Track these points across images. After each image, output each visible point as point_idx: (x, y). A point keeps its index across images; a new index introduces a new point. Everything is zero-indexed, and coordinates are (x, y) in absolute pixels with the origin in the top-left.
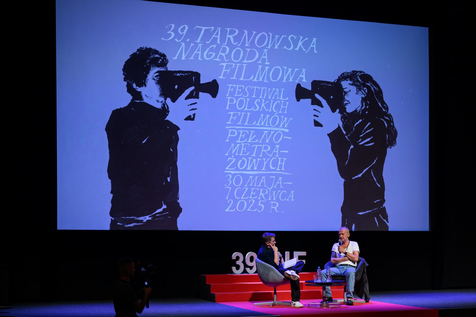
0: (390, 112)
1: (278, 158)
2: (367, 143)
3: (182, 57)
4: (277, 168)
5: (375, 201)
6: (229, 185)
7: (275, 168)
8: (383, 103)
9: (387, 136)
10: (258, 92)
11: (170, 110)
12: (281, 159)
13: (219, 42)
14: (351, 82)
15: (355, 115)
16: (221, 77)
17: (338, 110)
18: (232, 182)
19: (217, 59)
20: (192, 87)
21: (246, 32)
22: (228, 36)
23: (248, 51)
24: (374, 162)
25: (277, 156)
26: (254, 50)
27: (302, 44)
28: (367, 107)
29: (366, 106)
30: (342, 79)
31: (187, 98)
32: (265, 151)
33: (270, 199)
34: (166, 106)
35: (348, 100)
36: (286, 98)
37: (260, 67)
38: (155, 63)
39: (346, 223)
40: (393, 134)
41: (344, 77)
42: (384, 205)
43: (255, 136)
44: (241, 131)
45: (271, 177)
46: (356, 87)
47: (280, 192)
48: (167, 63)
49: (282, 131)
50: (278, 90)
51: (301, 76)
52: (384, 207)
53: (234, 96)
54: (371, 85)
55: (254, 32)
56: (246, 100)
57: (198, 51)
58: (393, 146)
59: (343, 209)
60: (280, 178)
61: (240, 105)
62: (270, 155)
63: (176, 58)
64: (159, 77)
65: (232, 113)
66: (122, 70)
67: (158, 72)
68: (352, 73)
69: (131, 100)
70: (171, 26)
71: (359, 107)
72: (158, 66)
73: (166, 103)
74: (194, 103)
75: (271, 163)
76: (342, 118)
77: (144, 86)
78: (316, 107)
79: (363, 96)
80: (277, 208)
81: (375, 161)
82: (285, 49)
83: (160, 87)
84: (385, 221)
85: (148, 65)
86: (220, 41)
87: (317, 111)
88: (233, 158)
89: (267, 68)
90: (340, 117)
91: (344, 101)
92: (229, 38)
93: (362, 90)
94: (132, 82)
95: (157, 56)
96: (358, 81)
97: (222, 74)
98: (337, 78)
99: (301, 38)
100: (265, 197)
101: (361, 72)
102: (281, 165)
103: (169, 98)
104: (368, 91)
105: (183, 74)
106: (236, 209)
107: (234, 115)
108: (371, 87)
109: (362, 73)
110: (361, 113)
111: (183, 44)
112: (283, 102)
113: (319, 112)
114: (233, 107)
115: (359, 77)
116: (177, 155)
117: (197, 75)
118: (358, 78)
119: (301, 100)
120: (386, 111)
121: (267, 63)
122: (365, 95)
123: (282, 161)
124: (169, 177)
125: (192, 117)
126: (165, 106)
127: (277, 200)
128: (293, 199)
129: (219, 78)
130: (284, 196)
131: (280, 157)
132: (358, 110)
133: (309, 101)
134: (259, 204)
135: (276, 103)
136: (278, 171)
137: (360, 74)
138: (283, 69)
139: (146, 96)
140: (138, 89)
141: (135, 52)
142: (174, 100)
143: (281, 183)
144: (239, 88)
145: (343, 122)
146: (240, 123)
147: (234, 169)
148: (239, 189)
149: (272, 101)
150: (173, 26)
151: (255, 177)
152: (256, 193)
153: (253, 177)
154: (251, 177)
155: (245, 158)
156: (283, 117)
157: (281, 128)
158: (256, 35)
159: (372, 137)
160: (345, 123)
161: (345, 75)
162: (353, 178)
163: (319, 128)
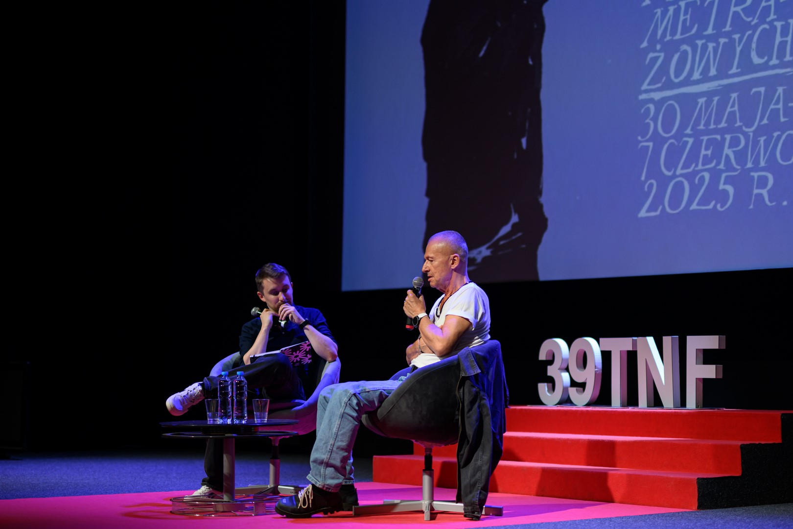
1: (776, 23)
4: (771, 57)
6: (648, 137)
7: (766, 58)
12: (784, 23)
18: (655, 126)
25: (772, 17)
32: (739, 9)
33: (749, 165)
45: (754, 90)
47: (779, 137)
60: (780, 90)
62: (752, 21)
75: (754, 46)
80: (769, 192)
88: (660, 51)
100: (736, 159)
102: (783, 44)
106: (664, 208)
116: (541, 74)
123: (785, 31)
127: (772, 166)
131: (779, 19)
134: (721, 187)
143: (780, 106)
147: (659, 85)
148: (671, 144)
151: (713, 101)
152: (712, 153)
153: (706, 102)
154: (702, 101)
155: (688, 44)
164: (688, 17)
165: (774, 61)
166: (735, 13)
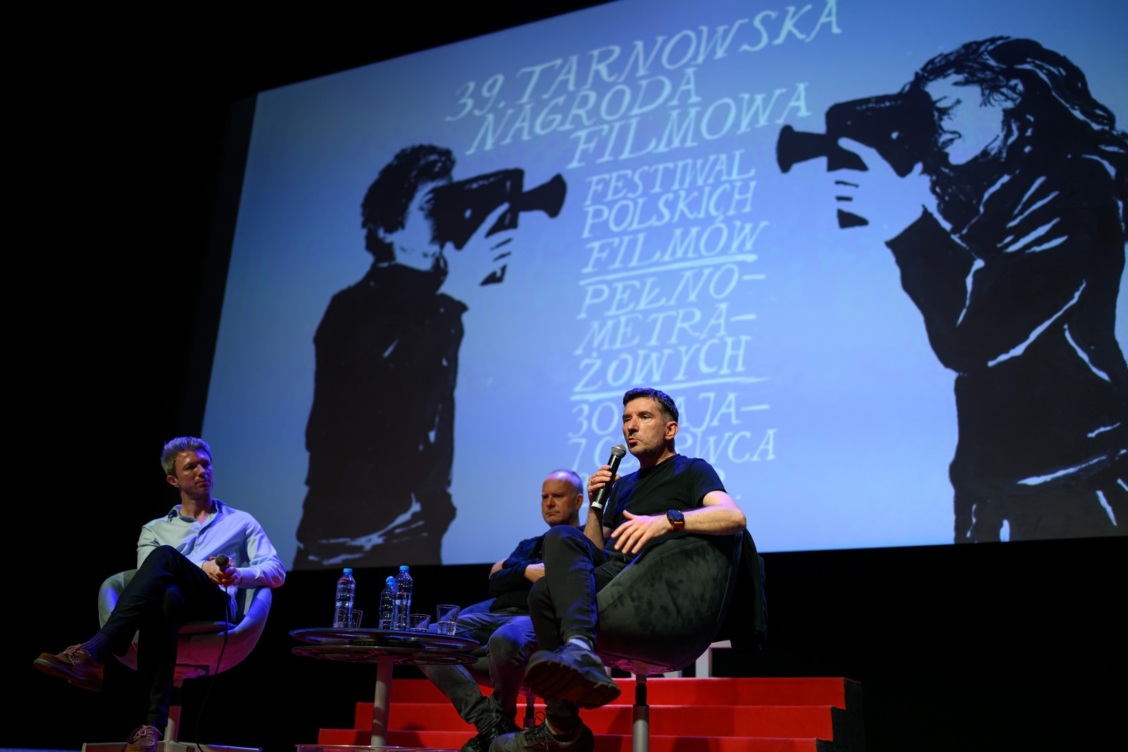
0: (1123, 124)
1: (726, 339)
2: (1039, 241)
3: (485, 144)
4: (721, 367)
5: (1092, 431)
6: (581, 434)
7: (715, 369)
8: (1090, 105)
9: (1120, 204)
12: (735, 339)
13: (571, 87)
14: (960, 78)
17: (919, 167)
18: (590, 424)
19: (567, 127)
21: (639, 45)
22: (594, 67)
23: (644, 86)
24: (1072, 298)
25: (722, 332)
26: (658, 80)
27: (794, 24)
28: (1029, 133)
29: (1022, 131)
30: (927, 78)
32: (685, 325)
35: (952, 129)
36: (748, 173)
37: (675, 114)
39: (974, 520)
41: (935, 70)
43: (656, 291)
44: (620, 286)
45: (703, 395)
46: (981, 85)
47: (730, 439)
48: (453, 167)
49: (736, 263)
50: (723, 157)
51: (792, 105)
53: (605, 200)
54: (1037, 66)
55: (662, 39)
56: (636, 204)
57: (524, 120)
59: (957, 473)
60: (731, 396)
62: (701, 335)
63: (471, 151)
64: (432, 202)
65: (596, 245)
67: (433, 191)
68: (963, 51)
69: (371, 264)
70: (467, 88)
71: (995, 140)
72: (434, 179)
73: (441, 255)
74: (505, 240)
75: (702, 356)
76: (934, 185)
77: (400, 229)
78: (845, 174)
79: (1009, 105)
81: (1077, 295)
82: (744, 51)
83: (432, 224)
86: (575, 85)
87: (846, 184)
88: (598, 357)
89: (693, 112)
90: (929, 185)
91: (940, 135)
92: (597, 73)
93: (1004, 90)
95: (433, 157)
96: (985, 67)
97: (578, 155)
98: (911, 79)
99: (792, 9)
101: (993, 40)
102: (734, 359)
103: (449, 242)
104: (1025, 85)
105: (484, 181)
107: (602, 248)
108: (1036, 70)
109: (1000, 42)
110: (1004, 155)
111: (491, 117)
112: (738, 184)
113: (854, 185)
114: (601, 230)
115: (988, 57)
116: (456, 374)
117: (516, 175)
118: (987, 59)
119: (797, 168)
120: (1107, 128)
121: (694, 99)
122: (1014, 100)
123: (736, 346)
124: (431, 429)
126: (440, 263)
128: (774, 453)
129: (568, 167)
130: (743, 447)
131: (730, 335)
132: (992, 149)
133: (823, 161)
135: (718, 192)
136: (723, 376)
137: (991, 47)
138: (739, 102)
140: (387, 238)
141: (391, 162)
143: (732, 410)
144: (619, 179)
145: (939, 197)
146: (617, 265)
147: (595, 388)
149: (707, 190)
150: (472, 85)
155: (628, 354)
156: (738, 224)
157: (734, 254)
158: (665, 43)
159: (1055, 221)
160: (947, 198)
161: (938, 64)
162: (991, 364)
163: (857, 230)
164: (629, 330)
165: (725, 371)
166: (682, 330)
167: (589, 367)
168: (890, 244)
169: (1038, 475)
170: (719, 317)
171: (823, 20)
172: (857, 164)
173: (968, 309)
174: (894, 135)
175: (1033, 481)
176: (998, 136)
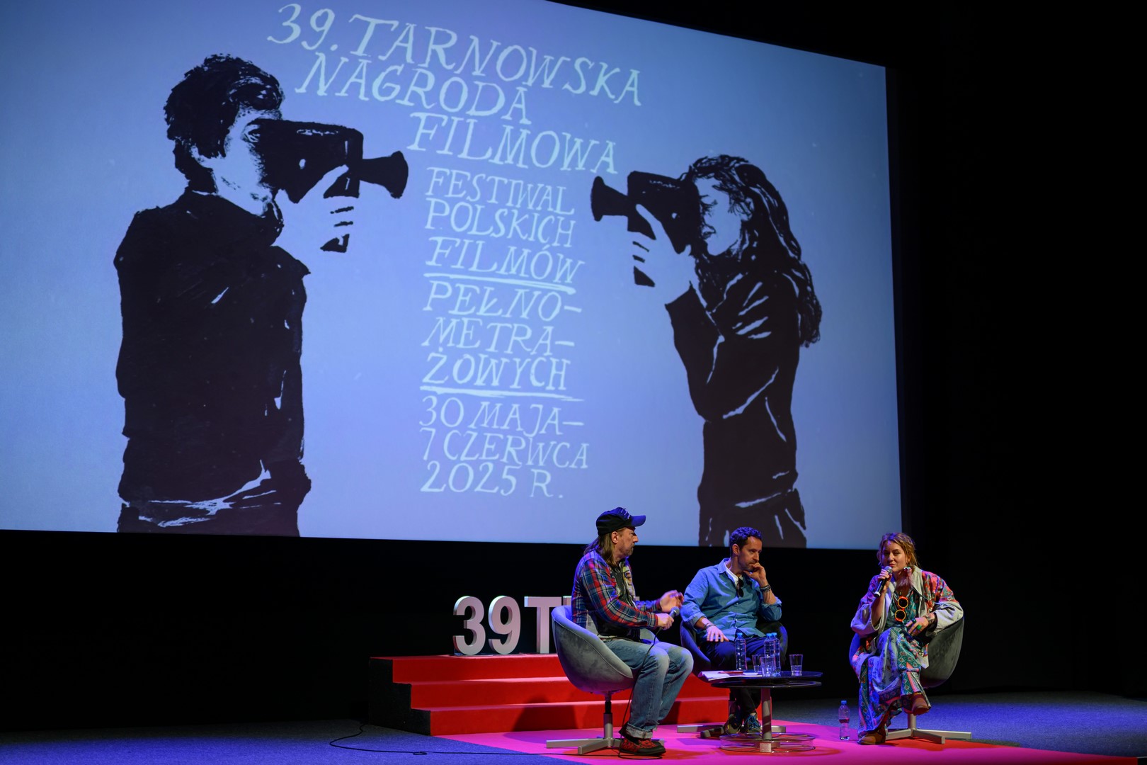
0: (805, 259)
1: (551, 359)
2: (756, 331)
3: (317, 88)
4: (547, 384)
5: (775, 475)
6: (430, 424)
7: (543, 384)
8: (789, 237)
9: (800, 317)
10: (504, 189)
11: (286, 220)
12: (558, 360)
13: (409, 59)
14: (717, 183)
15: (726, 263)
16: (414, 147)
17: (688, 248)
18: (438, 415)
19: (406, 102)
20: (341, 165)
21: (476, 41)
22: (432, 46)
23: (480, 88)
24: (770, 378)
25: (548, 353)
26: (493, 87)
27: (607, 82)
28: (755, 245)
29: (752, 241)
30: (697, 174)
31: (328, 194)
32: (519, 339)
33: (530, 463)
34: (275, 209)
35: (711, 225)
36: (569, 211)
37: (508, 129)
38: (250, 97)
39: (710, 529)
40: (813, 315)
41: (701, 168)
42: (795, 486)
43: (495, 300)
44: (462, 287)
45: (534, 405)
46: (730, 194)
47: (555, 446)
48: (281, 101)
49: (559, 292)
50: (549, 188)
51: (603, 158)
52: (796, 490)
53: (446, 196)
54: (762, 192)
55: (495, 44)
56: (475, 210)
57: (359, 76)
58: (814, 342)
59: (703, 493)
60: (556, 410)
61: (461, 221)
62: (532, 351)
63: (302, 90)
64: (258, 135)
65: (439, 240)
66: (164, 108)
67: (256, 122)
69: (186, 188)
70: (293, 9)
71: (736, 243)
72: (258, 108)
73: (274, 202)
74: (346, 207)
75: (533, 371)
76: (698, 267)
77: (220, 155)
78: (639, 237)
79: (745, 218)
80: (548, 486)
81: (774, 376)
82: (566, 90)
83: (260, 161)
84: (798, 524)
85: (231, 101)
86: (413, 58)
87: (640, 246)
88: (442, 353)
89: (524, 133)
90: (694, 265)
91: (703, 226)
92: (434, 52)
93: (743, 204)
94: (188, 142)
95: (254, 80)
96: (733, 180)
97: (417, 139)
98: (687, 170)
99: (605, 66)
100: (517, 456)
101: (739, 160)
102: (557, 377)
103: (283, 189)
104: (755, 205)
105: (319, 132)
106: (448, 486)
107: (444, 246)
108: (762, 196)
109: (742, 163)
110: (740, 257)
111: (322, 57)
112: (562, 219)
113: (646, 249)
114: (442, 225)
115: (734, 172)
116: (300, 340)
117: (356, 138)
118: (734, 174)
119: (605, 218)
120: (796, 257)
121: (524, 121)
122: (748, 215)
123: (559, 367)
124: (278, 396)
125: (341, 243)
126: (273, 212)
127: (549, 465)
128: (587, 463)
129: (409, 148)
130: (565, 455)
131: (554, 356)
132: (734, 249)
133: (623, 220)
134: (505, 476)
135: (545, 221)
136: (550, 392)
137: (737, 165)
138: (562, 139)
139: (224, 180)
140: (203, 161)
141: (200, 66)
142: (295, 197)
143: (556, 422)
144: (459, 177)
145: (701, 278)
146: (459, 266)
147: (442, 382)
148: (454, 434)
149: (536, 215)
150: (298, 8)
151: (496, 406)
152: (496, 447)
153: (489, 406)
154: (485, 404)
155: (471, 354)
156: (561, 256)
157: (556, 283)
158: (499, 50)
159: (765, 318)
160: (705, 281)
161: (704, 165)
162: (725, 417)
163: (646, 288)
164: (471, 332)
165: (550, 387)
166: (516, 342)
167: (436, 360)
168: (668, 307)
169: (746, 501)
170: (546, 339)
171: (628, 88)
172: (648, 232)
173: (714, 372)
174: (674, 215)
175: (743, 505)
176: (737, 241)
